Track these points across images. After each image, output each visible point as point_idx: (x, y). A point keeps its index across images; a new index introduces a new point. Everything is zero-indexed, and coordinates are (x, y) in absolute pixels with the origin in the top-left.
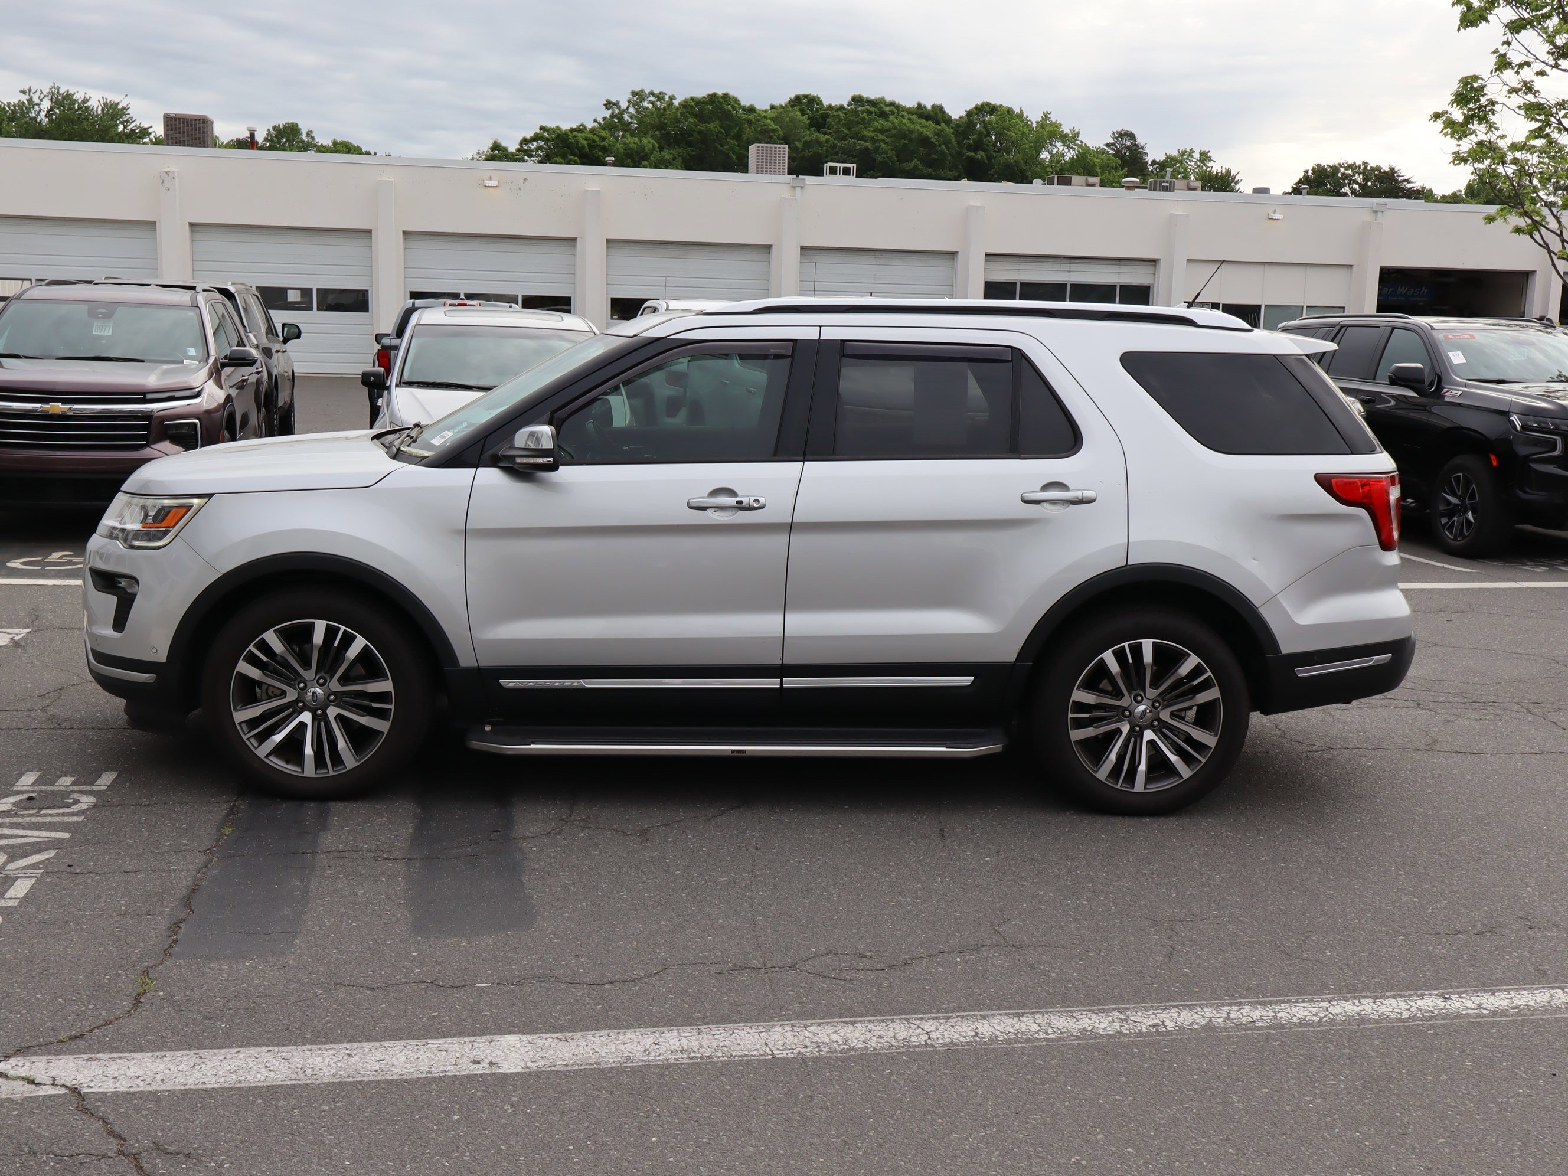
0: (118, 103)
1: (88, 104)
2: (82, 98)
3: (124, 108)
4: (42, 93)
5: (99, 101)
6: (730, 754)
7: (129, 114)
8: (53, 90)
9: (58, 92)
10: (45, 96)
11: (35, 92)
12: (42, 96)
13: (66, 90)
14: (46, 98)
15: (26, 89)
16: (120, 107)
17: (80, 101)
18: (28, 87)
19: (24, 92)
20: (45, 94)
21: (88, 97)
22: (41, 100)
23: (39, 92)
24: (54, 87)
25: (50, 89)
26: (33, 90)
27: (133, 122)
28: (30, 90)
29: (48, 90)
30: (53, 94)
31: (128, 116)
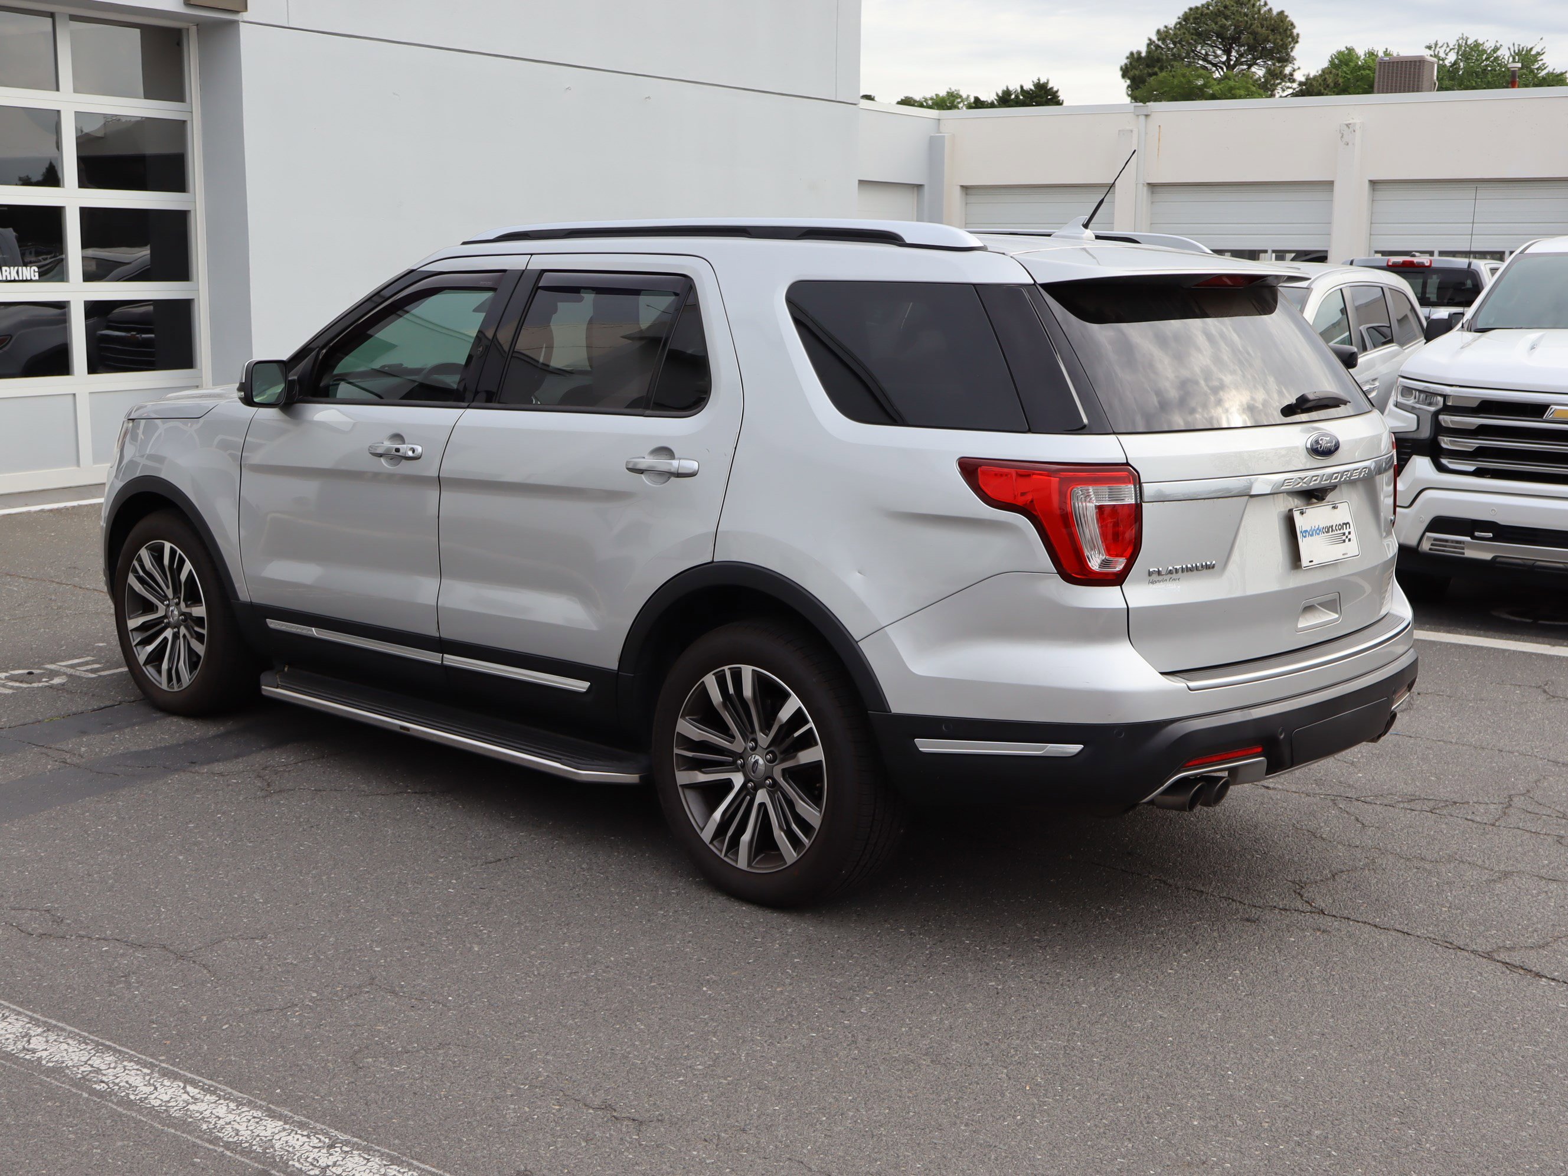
0: (1531, 49)
1: (1499, 53)
2: (1493, 48)
3: (1538, 54)
4: (1448, 46)
5: (1509, 49)
6: (398, 729)
7: (1542, 60)
8: (1460, 42)
9: (1466, 43)
10: (1451, 50)
11: (1442, 46)
12: (1448, 50)
13: (1474, 40)
14: (1452, 51)
15: (1433, 43)
16: (1533, 52)
17: (1489, 52)
18: (1435, 42)
19: (1429, 48)
20: (1451, 47)
21: (1498, 45)
22: (1447, 55)
23: (1446, 45)
24: (1463, 38)
25: (1458, 40)
26: (1440, 44)
27: (1545, 68)
28: (1436, 44)
29: (1455, 42)
30: (1460, 46)
31: (1540, 63)
